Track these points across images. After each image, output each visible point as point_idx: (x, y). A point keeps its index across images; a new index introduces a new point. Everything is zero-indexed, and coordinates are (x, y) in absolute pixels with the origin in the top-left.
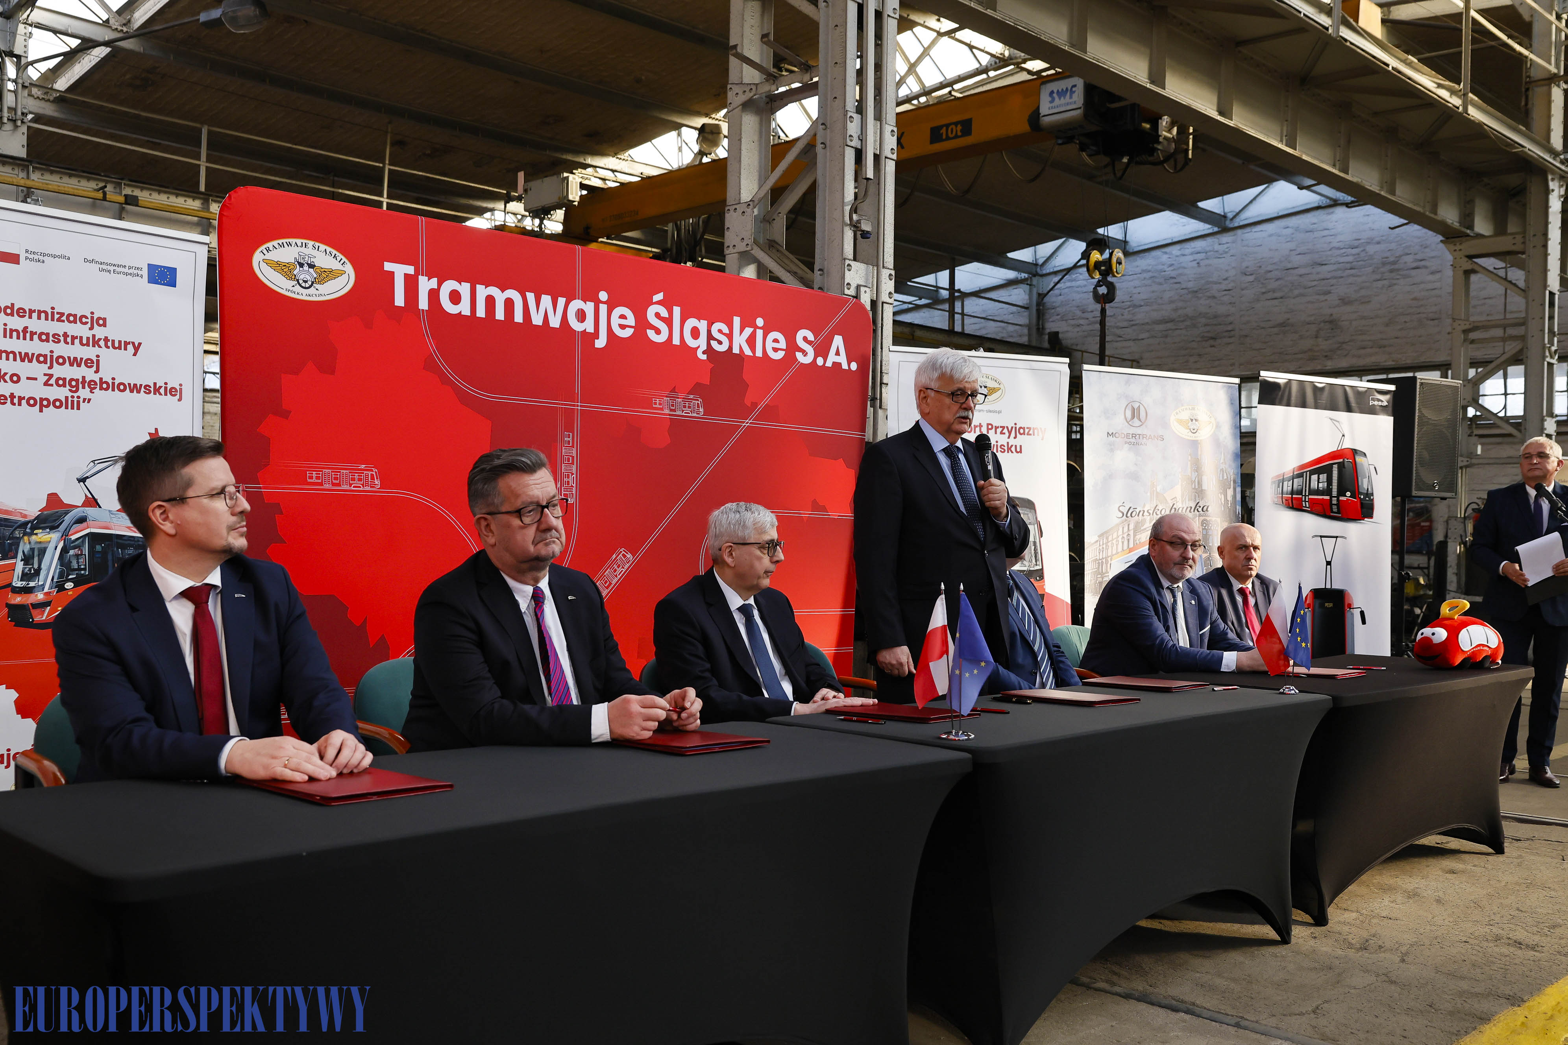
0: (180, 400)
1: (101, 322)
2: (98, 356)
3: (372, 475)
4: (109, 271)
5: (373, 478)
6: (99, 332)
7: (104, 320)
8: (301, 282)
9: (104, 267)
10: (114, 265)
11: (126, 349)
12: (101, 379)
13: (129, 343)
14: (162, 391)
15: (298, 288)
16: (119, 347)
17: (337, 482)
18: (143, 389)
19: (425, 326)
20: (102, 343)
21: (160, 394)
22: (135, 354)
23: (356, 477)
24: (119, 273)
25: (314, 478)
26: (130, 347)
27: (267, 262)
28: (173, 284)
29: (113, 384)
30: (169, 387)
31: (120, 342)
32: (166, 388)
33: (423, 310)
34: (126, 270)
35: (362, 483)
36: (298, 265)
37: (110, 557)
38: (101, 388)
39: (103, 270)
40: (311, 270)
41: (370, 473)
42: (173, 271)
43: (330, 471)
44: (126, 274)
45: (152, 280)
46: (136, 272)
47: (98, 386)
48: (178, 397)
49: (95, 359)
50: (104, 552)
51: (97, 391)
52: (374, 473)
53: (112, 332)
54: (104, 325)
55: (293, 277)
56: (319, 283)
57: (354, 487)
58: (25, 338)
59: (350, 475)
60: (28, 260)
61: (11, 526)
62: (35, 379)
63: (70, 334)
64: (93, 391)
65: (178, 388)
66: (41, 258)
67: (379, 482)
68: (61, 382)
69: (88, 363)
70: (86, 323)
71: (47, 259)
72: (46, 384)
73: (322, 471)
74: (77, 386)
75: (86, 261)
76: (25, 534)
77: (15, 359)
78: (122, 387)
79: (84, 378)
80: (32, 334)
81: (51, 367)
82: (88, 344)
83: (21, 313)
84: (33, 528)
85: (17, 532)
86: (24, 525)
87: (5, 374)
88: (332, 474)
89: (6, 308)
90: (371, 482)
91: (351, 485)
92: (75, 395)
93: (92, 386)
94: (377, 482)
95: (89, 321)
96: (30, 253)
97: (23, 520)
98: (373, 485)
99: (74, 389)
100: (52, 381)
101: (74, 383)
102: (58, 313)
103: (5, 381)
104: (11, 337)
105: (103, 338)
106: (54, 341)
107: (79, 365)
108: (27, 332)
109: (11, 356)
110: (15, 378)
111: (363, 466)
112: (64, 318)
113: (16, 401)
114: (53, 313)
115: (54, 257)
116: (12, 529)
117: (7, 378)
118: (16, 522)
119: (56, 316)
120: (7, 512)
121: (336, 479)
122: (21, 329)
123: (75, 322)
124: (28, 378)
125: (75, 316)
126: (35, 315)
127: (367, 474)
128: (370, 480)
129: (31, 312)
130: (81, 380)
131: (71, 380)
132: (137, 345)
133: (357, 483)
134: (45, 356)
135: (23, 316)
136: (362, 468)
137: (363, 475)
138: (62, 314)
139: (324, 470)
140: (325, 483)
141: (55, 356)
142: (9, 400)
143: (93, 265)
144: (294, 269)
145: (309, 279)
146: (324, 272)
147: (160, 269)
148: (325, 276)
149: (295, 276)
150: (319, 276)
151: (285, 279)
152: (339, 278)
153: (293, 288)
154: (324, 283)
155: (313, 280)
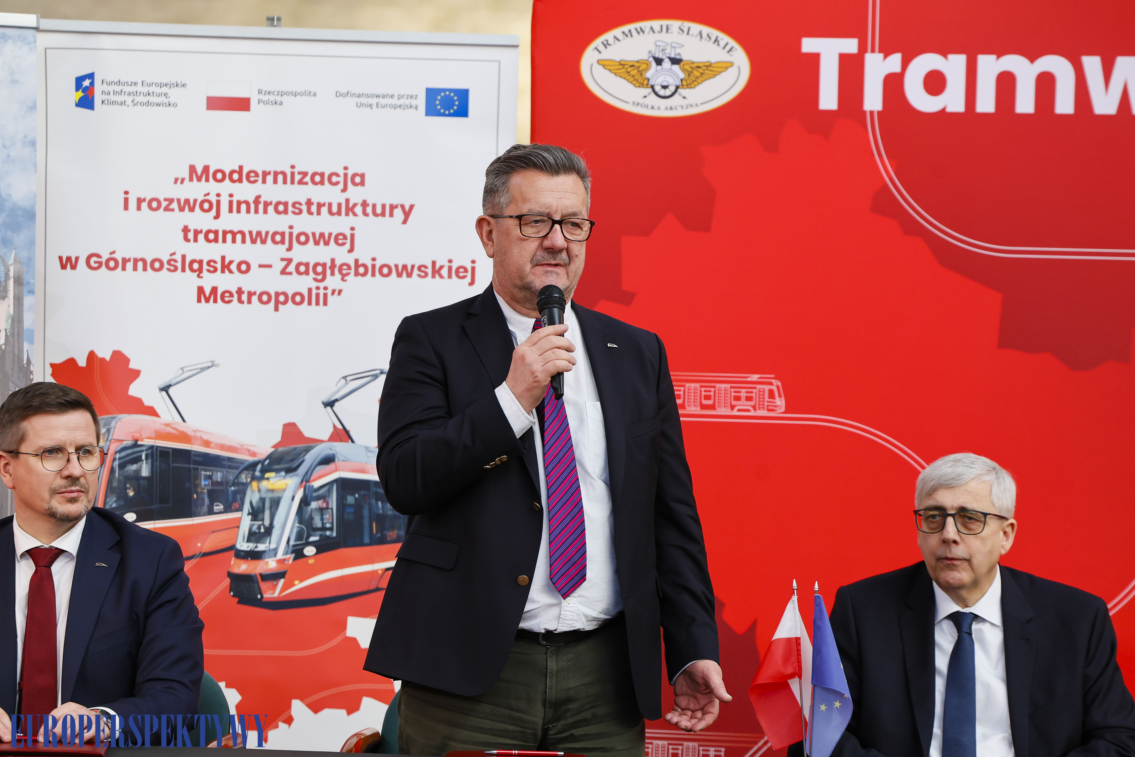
0: (472, 283)
1: (358, 180)
2: (352, 229)
3: (771, 392)
4: (371, 106)
5: (771, 394)
6: (355, 194)
7: (362, 176)
8: (658, 88)
9: (364, 100)
10: (378, 96)
11: (391, 215)
12: (356, 261)
13: (396, 207)
14: (445, 272)
15: (653, 99)
16: (383, 214)
17: (711, 402)
18: (416, 272)
19: (875, 137)
20: (359, 210)
21: (441, 277)
22: (405, 222)
23: (743, 394)
24: (384, 107)
26: (398, 213)
27: (604, 64)
28: (463, 112)
29: (374, 266)
31: (384, 206)
32: (450, 268)
33: (872, 113)
34: (395, 101)
35: (752, 403)
36: (654, 63)
37: (366, 513)
38: (357, 274)
39: (362, 105)
40: (676, 68)
41: (767, 388)
42: (463, 95)
43: (698, 385)
44: (395, 107)
45: (431, 111)
46: (408, 102)
47: (353, 271)
48: (468, 279)
49: (348, 233)
50: (358, 506)
51: (351, 278)
52: (774, 388)
53: (373, 193)
54: (362, 183)
55: (646, 82)
56: (689, 86)
57: (739, 410)
58: (256, 211)
59: (731, 392)
60: (261, 104)
61: (236, 468)
62: (270, 266)
63: (315, 200)
64: (345, 278)
65: (469, 266)
66: (279, 99)
67: (784, 402)
68: (302, 269)
69: (339, 239)
70: (337, 183)
71: (284, 98)
72: (283, 272)
73: (684, 386)
74: (324, 273)
75: (338, 94)
76: (254, 478)
77: (244, 241)
78: (385, 271)
79: (333, 261)
80: (266, 204)
81: (290, 249)
82: (339, 213)
83: (252, 177)
84: (264, 471)
85: (243, 476)
86: (252, 466)
87: (231, 262)
88: (701, 391)
89: (232, 172)
90: (768, 402)
91: (732, 407)
92: (322, 285)
93: (344, 272)
94: (780, 402)
95: (341, 179)
96: (263, 93)
97: (251, 459)
98: (770, 408)
99: (320, 277)
100: (292, 268)
101: (319, 269)
102: (299, 173)
103: (231, 272)
104: (239, 211)
105: (361, 202)
106: (294, 213)
107: (327, 243)
108: (260, 202)
109: (239, 237)
110: (244, 267)
111: (755, 377)
112: (308, 179)
113: (244, 297)
114: (293, 174)
115: (296, 94)
116: (237, 472)
117: (233, 267)
118: (242, 462)
119: (298, 177)
120: (231, 449)
121: (707, 398)
122: (251, 200)
123: (322, 183)
124: (261, 266)
125: (322, 175)
126: (270, 178)
127: (762, 390)
128: (767, 398)
129: (265, 174)
130: (329, 264)
131: (316, 265)
132: (407, 208)
133: (743, 404)
134: (283, 234)
135: (255, 182)
136: (754, 380)
137: (754, 390)
138: (305, 174)
139: (688, 385)
140: (688, 405)
141: (295, 232)
142: (236, 296)
143: (348, 99)
144: (648, 69)
145: (672, 82)
146: (698, 69)
147: (445, 93)
148: (698, 74)
149: (648, 80)
150: (689, 75)
151: (632, 86)
152: (723, 74)
153: (645, 99)
154: (696, 86)
155: (679, 83)
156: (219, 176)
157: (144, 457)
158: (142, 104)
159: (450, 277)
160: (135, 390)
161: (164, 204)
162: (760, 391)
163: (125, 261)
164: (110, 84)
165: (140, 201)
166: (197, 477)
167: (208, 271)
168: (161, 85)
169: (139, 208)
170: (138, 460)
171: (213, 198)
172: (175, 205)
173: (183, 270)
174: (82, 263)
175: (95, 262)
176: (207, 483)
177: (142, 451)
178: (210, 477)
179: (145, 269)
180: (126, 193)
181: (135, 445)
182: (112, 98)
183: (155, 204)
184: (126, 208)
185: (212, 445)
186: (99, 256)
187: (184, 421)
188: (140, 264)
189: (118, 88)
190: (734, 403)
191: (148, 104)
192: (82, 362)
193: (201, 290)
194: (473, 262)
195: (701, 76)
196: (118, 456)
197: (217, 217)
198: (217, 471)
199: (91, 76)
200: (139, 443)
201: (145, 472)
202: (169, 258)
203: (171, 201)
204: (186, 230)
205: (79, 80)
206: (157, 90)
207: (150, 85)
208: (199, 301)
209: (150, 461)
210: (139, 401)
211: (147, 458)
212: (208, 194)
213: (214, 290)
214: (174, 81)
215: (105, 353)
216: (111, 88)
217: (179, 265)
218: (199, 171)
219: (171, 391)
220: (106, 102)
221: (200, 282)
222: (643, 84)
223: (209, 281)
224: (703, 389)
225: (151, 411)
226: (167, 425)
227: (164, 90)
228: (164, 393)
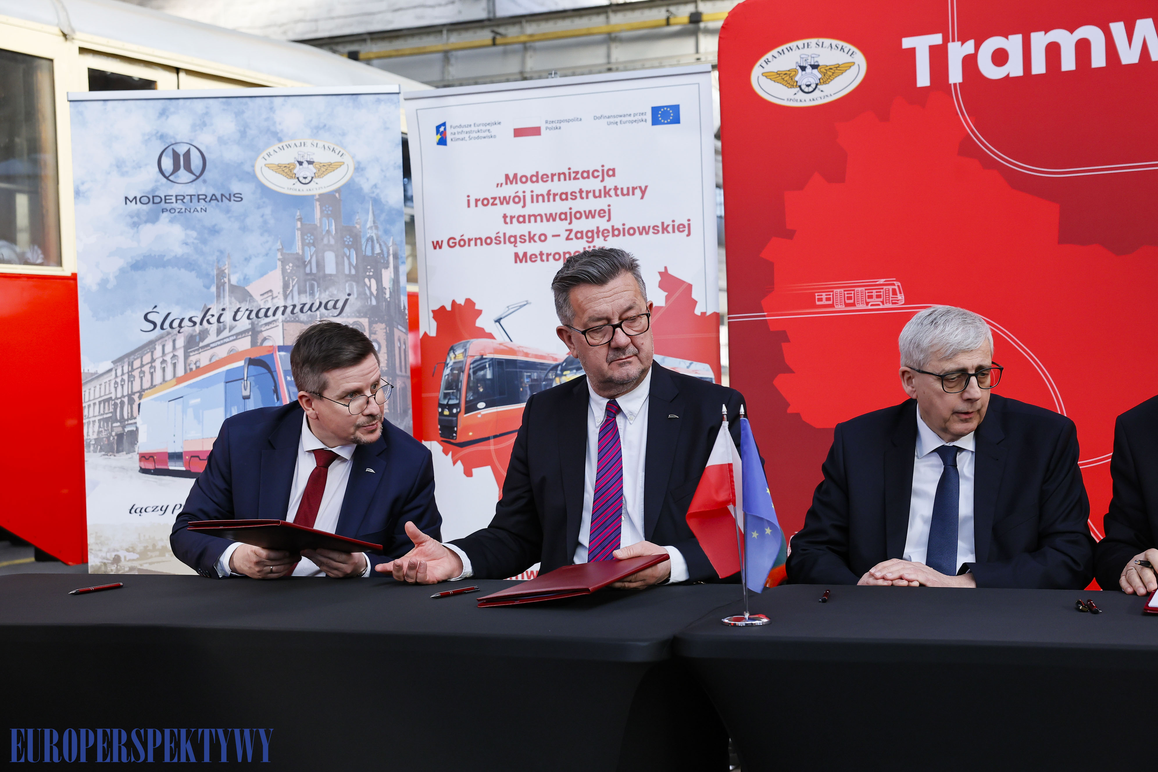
0: (689, 235)
1: (611, 173)
2: (609, 206)
3: (894, 291)
4: (616, 123)
5: (894, 292)
6: (610, 183)
7: (613, 170)
8: (803, 87)
9: (612, 120)
10: (621, 116)
11: (633, 194)
12: (613, 227)
13: (636, 188)
14: (670, 229)
15: (801, 95)
16: (628, 194)
17: (852, 301)
18: (651, 230)
19: (958, 103)
20: (612, 193)
21: (668, 232)
22: (642, 198)
23: (874, 294)
24: (625, 122)
25: (824, 299)
26: (638, 192)
27: (766, 75)
28: (676, 120)
29: (624, 229)
30: (676, 224)
31: (628, 189)
32: (674, 226)
33: (955, 85)
34: (632, 118)
35: (881, 299)
36: (800, 70)
38: (614, 235)
39: (611, 123)
40: (815, 71)
41: (891, 287)
42: (676, 108)
43: (842, 290)
44: (632, 122)
45: (655, 122)
46: (640, 118)
47: (611, 234)
48: (686, 232)
49: (606, 209)
51: (610, 238)
52: (896, 287)
53: (621, 181)
54: (614, 175)
55: (795, 84)
56: (825, 83)
57: (872, 305)
58: (549, 201)
59: (865, 292)
60: (548, 130)
61: (545, 369)
62: (559, 236)
63: (584, 189)
64: (606, 239)
65: (686, 224)
66: (558, 125)
67: (903, 297)
68: (579, 235)
69: (601, 213)
70: (598, 176)
71: (562, 125)
72: (568, 239)
73: (833, 291)
74: (593, 237)
75: (596, 118)
76: (557, 375)
77: (542, 221)
78: (632, 231)
79: (598, 228)
80: (555, 195)
81: (570, 223)
82: (600, 196)
83: (545, 178)
84: (563, 370)
85: (550, 374)
86: (555, 367)
87: (535, 235)
88: (844, 294)
89: (532, 176)
90: (892, 298)
91: (867, 304)
92: (592, 245)
93: (605, 235)
94: (901, 297)
95: (600, 174)
96: (549, 122)
97: (554, 363)
98: (893, 301)
99: (590, 240)
100: (572, 236)
101: (590, 234)
102: (574, 172)
103: (535, 241)
104: (537, 201)
105: (613, 187)
106: (572, 199)
107: (593, 217)
108: (550, 194)
109: (539, 218)
110: (543, 238)
111: (882, 281)
112: (579, 176)
113: (544, 257)
114: (570, 173)
115: (568, 121)
116: (546, 372)
117: (536, 238)
118: (549, 365)
119: (573, 175)
120: (542, 357)
121: (849, 298)
122: (545, 193)
123: (588, 177)
124: (553, 236)
125: (588, 172)
126: (556, 178)
127: (887, 290)
128: (891, 295)
129: (553, 175)
130: (595, 231)
131: (588, 231)
132: (643, 188)
133: (875, 300)
134: (566, 214)
135: (547, 181)
136: (881, 283)
137: (882, 290)
138: (577, 173)
139: (835, 290)
140: (836, 305)
141: (573, 211)
142: (539, 257)
143: (602, 120)
144: (795, 75)
145: (813, 81)
146: (830, 70)
147: (664, 109)
148: (831, 74)
149: (797, 82)
150: (824, 75)
151: (786, 88)
152: (848, 71)
153: (795, 95)
154: (829, 82)
155: (818, 82)
156: (524, 179)
157: (487, 366)
158: (475, 138)
159: (674, 232)
160: (480, 323)
161: (491, 201)
162: (886, 291)
163: (470, 240)
164: (454, 128)
165: (477, 201)
166: (522, 377)
167: (521, 242)
168: (485, 125)
169: (476, 206)
170: (484, 368)
171: (521, 194)
172: (497, 201)
173: (505, 243)
174: (445, 244)
175: (453, 243)
176: (528, 380)
177: (486, 362)
178: (530, 377)
179: (482, 244)
180: (468, 196)
181: (482, 358)
182: (457, 136)
183: (485, 202)
184: (469, 206)
185: (530, 356)
186: (454, 239)
187: (511, 341)
188: (479, 241)
189: (460, 130)
190: (868, 300)
191: (478, 138)
192: (449, 308)
193: (516, 255)
194: (689, 220)
195: (833, 75)
196: (472, 366)
197: (524, 206)
198: (534, 372)
199: (444, 124)
200: (484, 357)
201: (489, 376)
202: (496, 235)
203: (495, 199)
204: (505, 217)
205: (438, 128)
206: (484, 128)
207: (479, 126)
208: (516, 262)
209: (491, 368)
210: (482, 330)
211: (489, 367)
212: (517, 192)
213: (525, 254)
214: (493, 121)
215: (461, 301)
216: (456, 130)
217: (502, 240)
218: (511, 177)
219: (502, 322)
220: (453, 140)
221: (516, 250)
222: (793, 85)
223: (522, 248)
224: (846, 292)
225: (490, 336)
226: (501, 344)
227: (488, 127)
228: (497, 324)
